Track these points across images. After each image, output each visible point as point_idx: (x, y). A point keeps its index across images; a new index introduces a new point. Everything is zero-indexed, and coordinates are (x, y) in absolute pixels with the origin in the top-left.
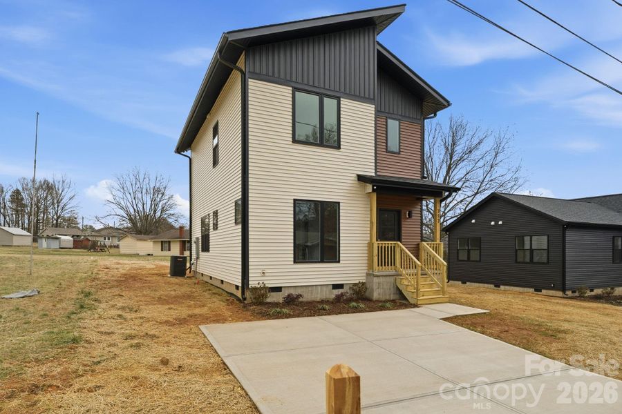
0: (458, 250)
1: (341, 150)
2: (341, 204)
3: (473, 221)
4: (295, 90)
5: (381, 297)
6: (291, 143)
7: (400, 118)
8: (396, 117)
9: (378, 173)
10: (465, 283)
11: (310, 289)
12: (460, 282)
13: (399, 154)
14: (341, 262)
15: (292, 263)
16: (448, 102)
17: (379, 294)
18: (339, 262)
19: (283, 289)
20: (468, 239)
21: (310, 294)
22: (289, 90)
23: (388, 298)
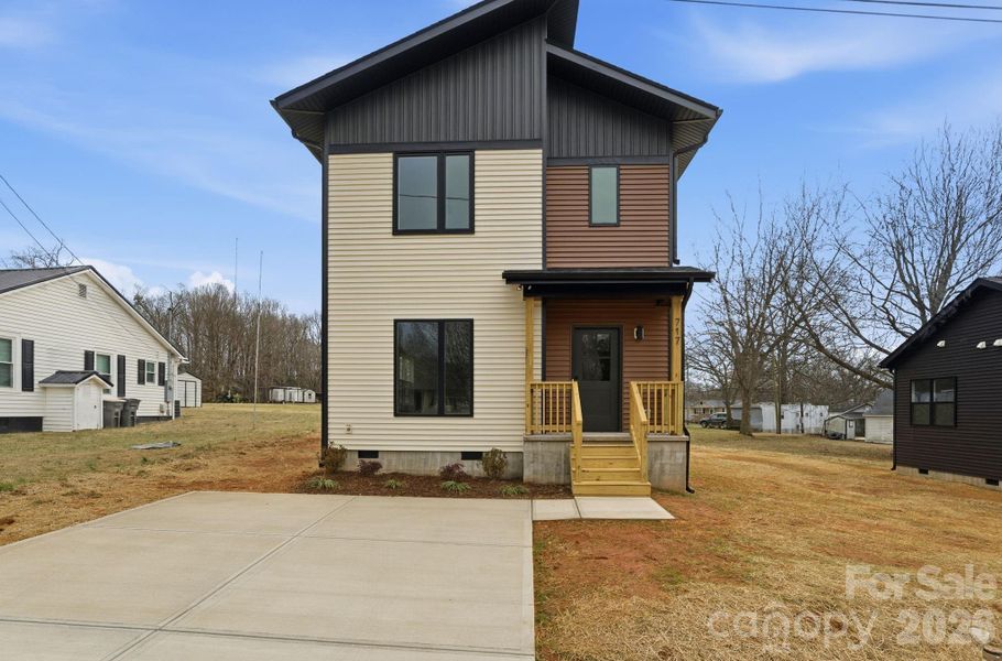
0: (912, 404)
1: (476, 234)
2: (475, 323)
3: (941, 344)
4: (397, 155)
5: (539, 477)
6: (391, 236)
7: (619, 161)
8: (611, 161)
9: (549, 266)
10: (926, 472)
11: (423, 456)
12: (916, 470)
13: (619, 226)
14: (475, 416)
15: (392, 415)
16: (715, 109)
17: (535, 472)
18: (471, 415)
19: (380, 454)
20: (932, 380)
21: (422, 465)
22: (388, 158)
23: (553, 479)
